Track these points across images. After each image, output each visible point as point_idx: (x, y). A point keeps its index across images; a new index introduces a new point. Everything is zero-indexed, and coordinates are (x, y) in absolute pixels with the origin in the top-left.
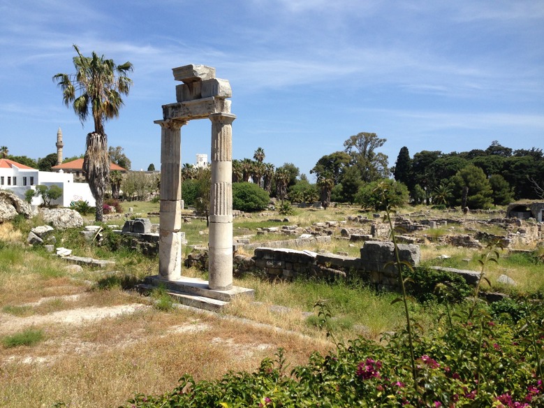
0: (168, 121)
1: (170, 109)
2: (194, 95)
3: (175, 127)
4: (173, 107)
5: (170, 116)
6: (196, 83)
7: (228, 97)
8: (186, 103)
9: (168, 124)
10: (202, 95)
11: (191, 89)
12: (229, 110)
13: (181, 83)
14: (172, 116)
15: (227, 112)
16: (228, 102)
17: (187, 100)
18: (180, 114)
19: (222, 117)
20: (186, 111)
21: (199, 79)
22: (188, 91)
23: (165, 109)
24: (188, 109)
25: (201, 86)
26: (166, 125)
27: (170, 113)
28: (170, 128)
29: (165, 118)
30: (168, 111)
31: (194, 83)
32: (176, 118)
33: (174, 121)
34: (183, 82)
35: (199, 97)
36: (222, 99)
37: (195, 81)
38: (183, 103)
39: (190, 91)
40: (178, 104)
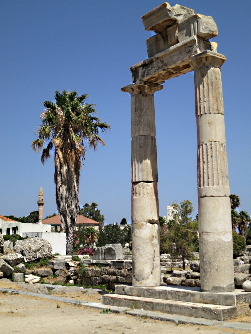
0: (138, 83)
1: (140, 69)
4: (144, 65)
5: (140, 77)
6: (171, 28)
8: (160, 55)
9: (139, 88)
10: (180, 39)
11: (165, 37)
14: (143, 76)
17: (161, 52)
18: (153, 71)
19: (207, 58)
20: (160, 64)
21: (175, 22)
22: (162, 41)
23: (135, 70)
24: (162, 61)
27: (140, 74)
28: (141, 93)
30: (137, 73)
31: (168, 29)
32: (148, 78)
33: (145, 82)
34: (156, 32)
35: (176, 42)
38: (156, 56)
39: (164, 41)
40: (150, 59)
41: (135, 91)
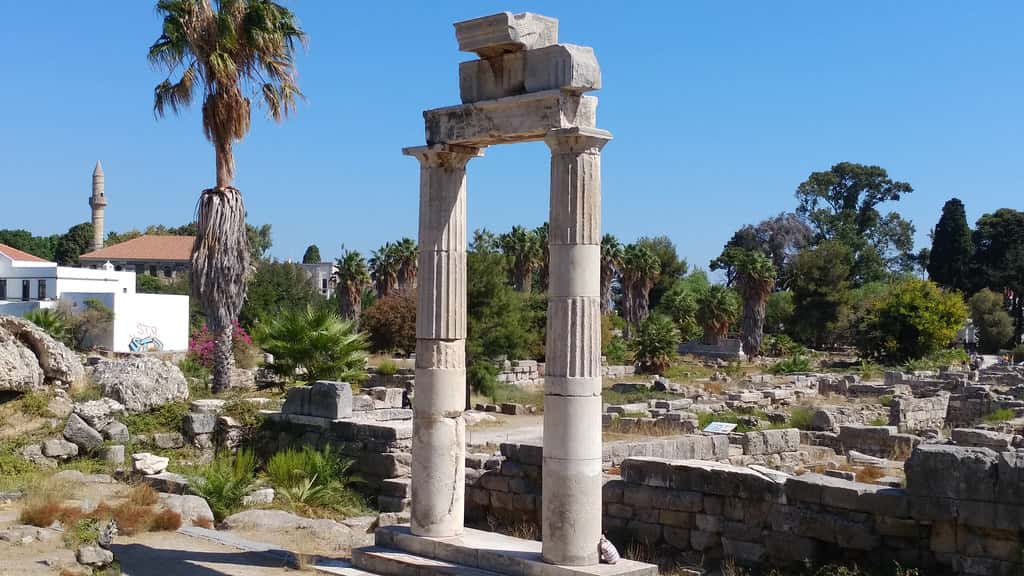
0: (438, 148)
1: (444, 120)
2: (506, 86)
3: (454, 163)
4: (452, 114)
5: (442, 136)
6: (512, 56)
7: (591, 89)
8: (487, 105)
9: (439, 155)
10: (527, 85)
11: (498, 71)
12: (593, 121)
13: (474, 56)
14: (450, 136)
15: (588, 127)
16: (590, 102)
17: (489, 99)
18: (469, 131)
19: (578, 138)
20: (486, 124)
21: (521, 46)
22: (490, 77)
23: (432, 120)
24: (490, 119)
25: (525, 65)
26: (433, 160)
27: (443, 129)
28: (441, 165)
29: (431, 143)
30: (437, 125)
31: (506, 57)
32: (460, 140)
33: (452, 148)
34: (480, 53)
35: (520, 90)
36: (575, 95)
37: (508, 52)
38: (479, 105)
39: (496, 76)
40: (464, 107)
41: (430, 161)
